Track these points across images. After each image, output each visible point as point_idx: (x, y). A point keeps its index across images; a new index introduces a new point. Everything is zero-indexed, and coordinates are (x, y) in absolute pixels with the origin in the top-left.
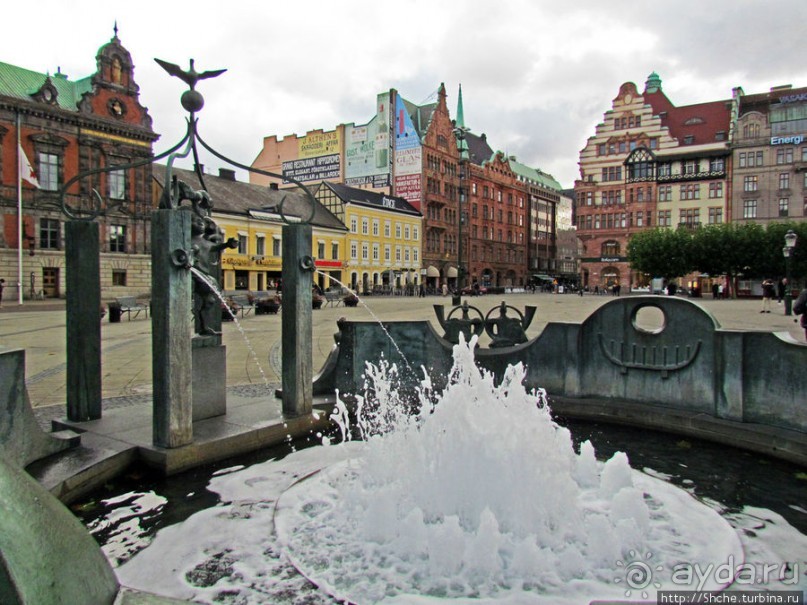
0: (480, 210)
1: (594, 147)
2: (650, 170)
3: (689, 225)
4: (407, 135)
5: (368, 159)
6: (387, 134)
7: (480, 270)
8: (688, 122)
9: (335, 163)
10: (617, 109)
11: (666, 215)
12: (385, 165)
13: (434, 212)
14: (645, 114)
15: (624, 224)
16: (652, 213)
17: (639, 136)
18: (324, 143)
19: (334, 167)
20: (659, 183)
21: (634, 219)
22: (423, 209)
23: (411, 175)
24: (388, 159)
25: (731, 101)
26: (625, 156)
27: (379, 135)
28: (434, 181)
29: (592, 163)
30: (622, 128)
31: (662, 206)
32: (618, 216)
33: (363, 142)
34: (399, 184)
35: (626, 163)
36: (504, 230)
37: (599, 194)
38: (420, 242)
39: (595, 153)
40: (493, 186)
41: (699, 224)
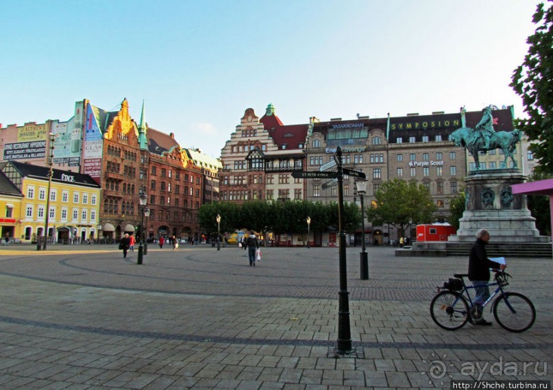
0: (158, 185)
1: (230, 147)
2: (261, 164)
3: (283, 199)
4: (93, 131)
5: (67, 146)
6: (80, 129)
7: (157, 227)
8: (285, 136)
9: (43, 147)
10: (243, 125)
11: (271, 192)
12: (78, 151)
13: (112, 186)
14: (259, 129)
15: (246, 198)
16: (263, 191)
17: (256, 142)
18: (36, 132)
19: (42, 150)
20: (266, 172)
21: (252, 195)
22: (103, 183)
23: (94, 159)
24: (79, 147)
25: (308, 125)
26: (246, 154)
27: (75, 130)
28: (114, 163)
29: (229, 157)
30: (246, 137)
31: (269, 187)
32: (243, 192)
33: (64, 134)
34: (86, 165)
35: (247, 158)
36: (181, 199)
37: (232, 177)
38: (99, 206)
39: (230, 151)
40: (171, 168)
41: (289, 199)
